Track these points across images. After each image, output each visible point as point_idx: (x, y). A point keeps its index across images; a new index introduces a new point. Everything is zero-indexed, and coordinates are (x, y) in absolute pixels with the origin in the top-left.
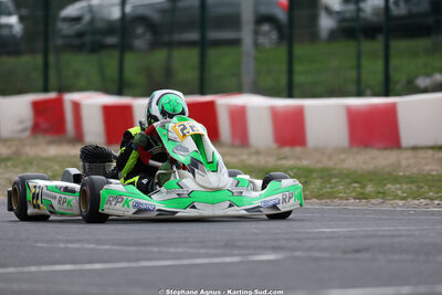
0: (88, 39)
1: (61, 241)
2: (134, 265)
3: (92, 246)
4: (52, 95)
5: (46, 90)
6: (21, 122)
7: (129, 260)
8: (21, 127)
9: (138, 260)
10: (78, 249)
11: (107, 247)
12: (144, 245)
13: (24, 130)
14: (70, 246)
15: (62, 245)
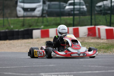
0: (103, 12)
1: (89, 65)
2: (106, 71)
3: (97, 66)
4: (93, 26)
5: (91, 25)
6: (85, 33)
7: (105, 70)
8: (85, 34)
9: (108, 70)
10: (93, 67)
11: (101, 67)
12: (110, 66)
13: (86, 35)
14: (91, 66)
15: (89, 66)
